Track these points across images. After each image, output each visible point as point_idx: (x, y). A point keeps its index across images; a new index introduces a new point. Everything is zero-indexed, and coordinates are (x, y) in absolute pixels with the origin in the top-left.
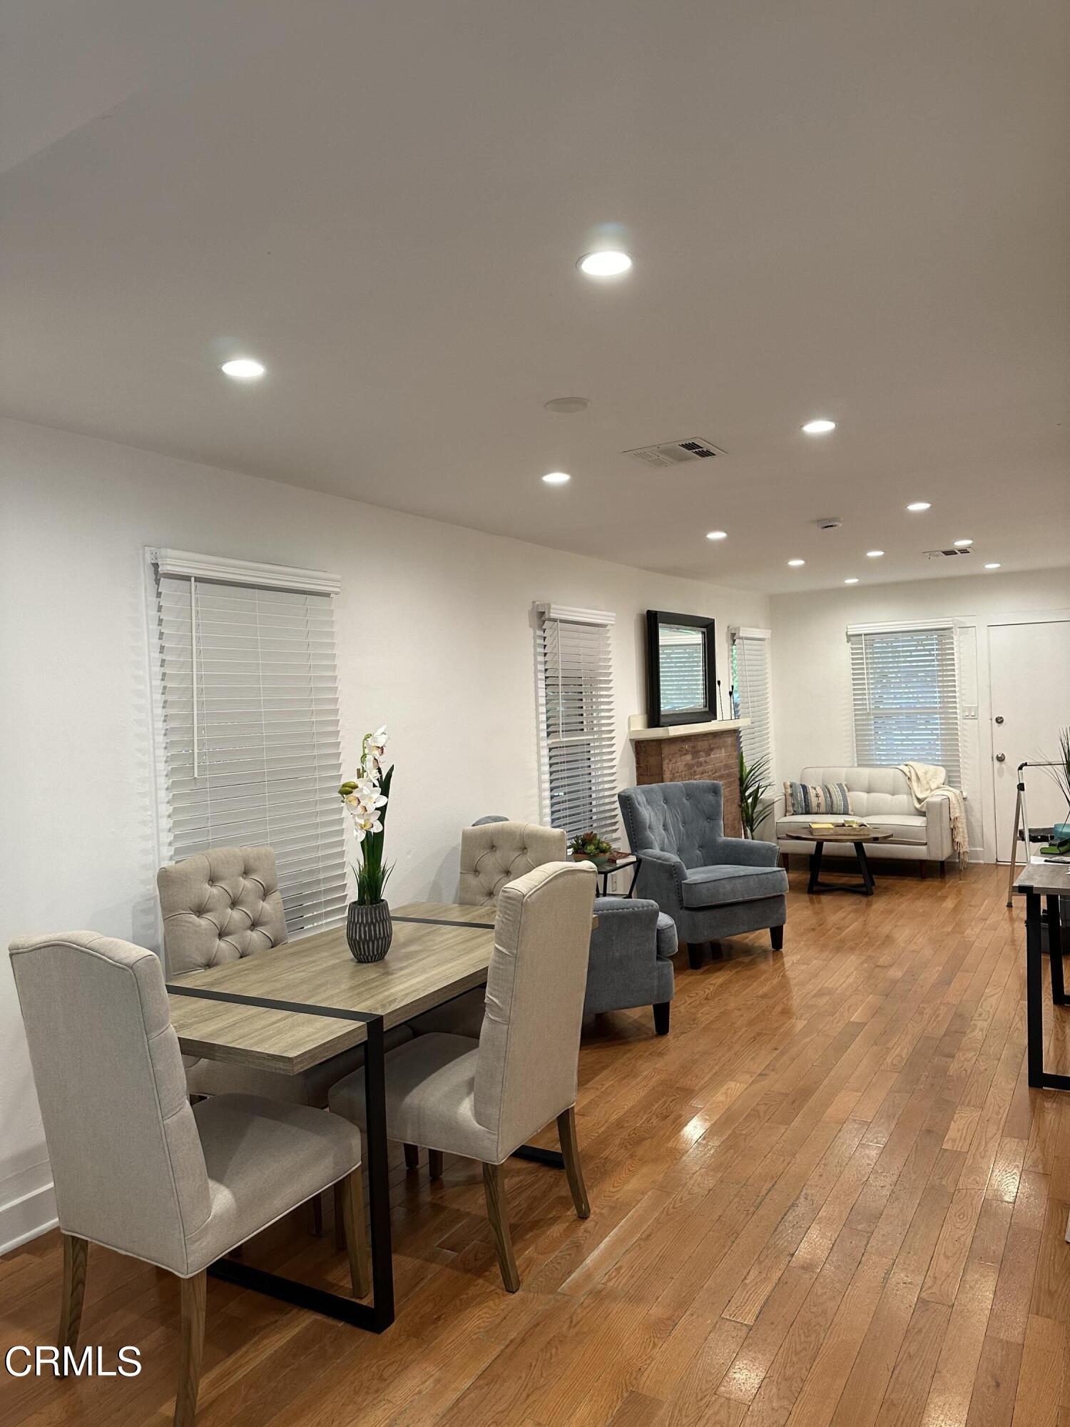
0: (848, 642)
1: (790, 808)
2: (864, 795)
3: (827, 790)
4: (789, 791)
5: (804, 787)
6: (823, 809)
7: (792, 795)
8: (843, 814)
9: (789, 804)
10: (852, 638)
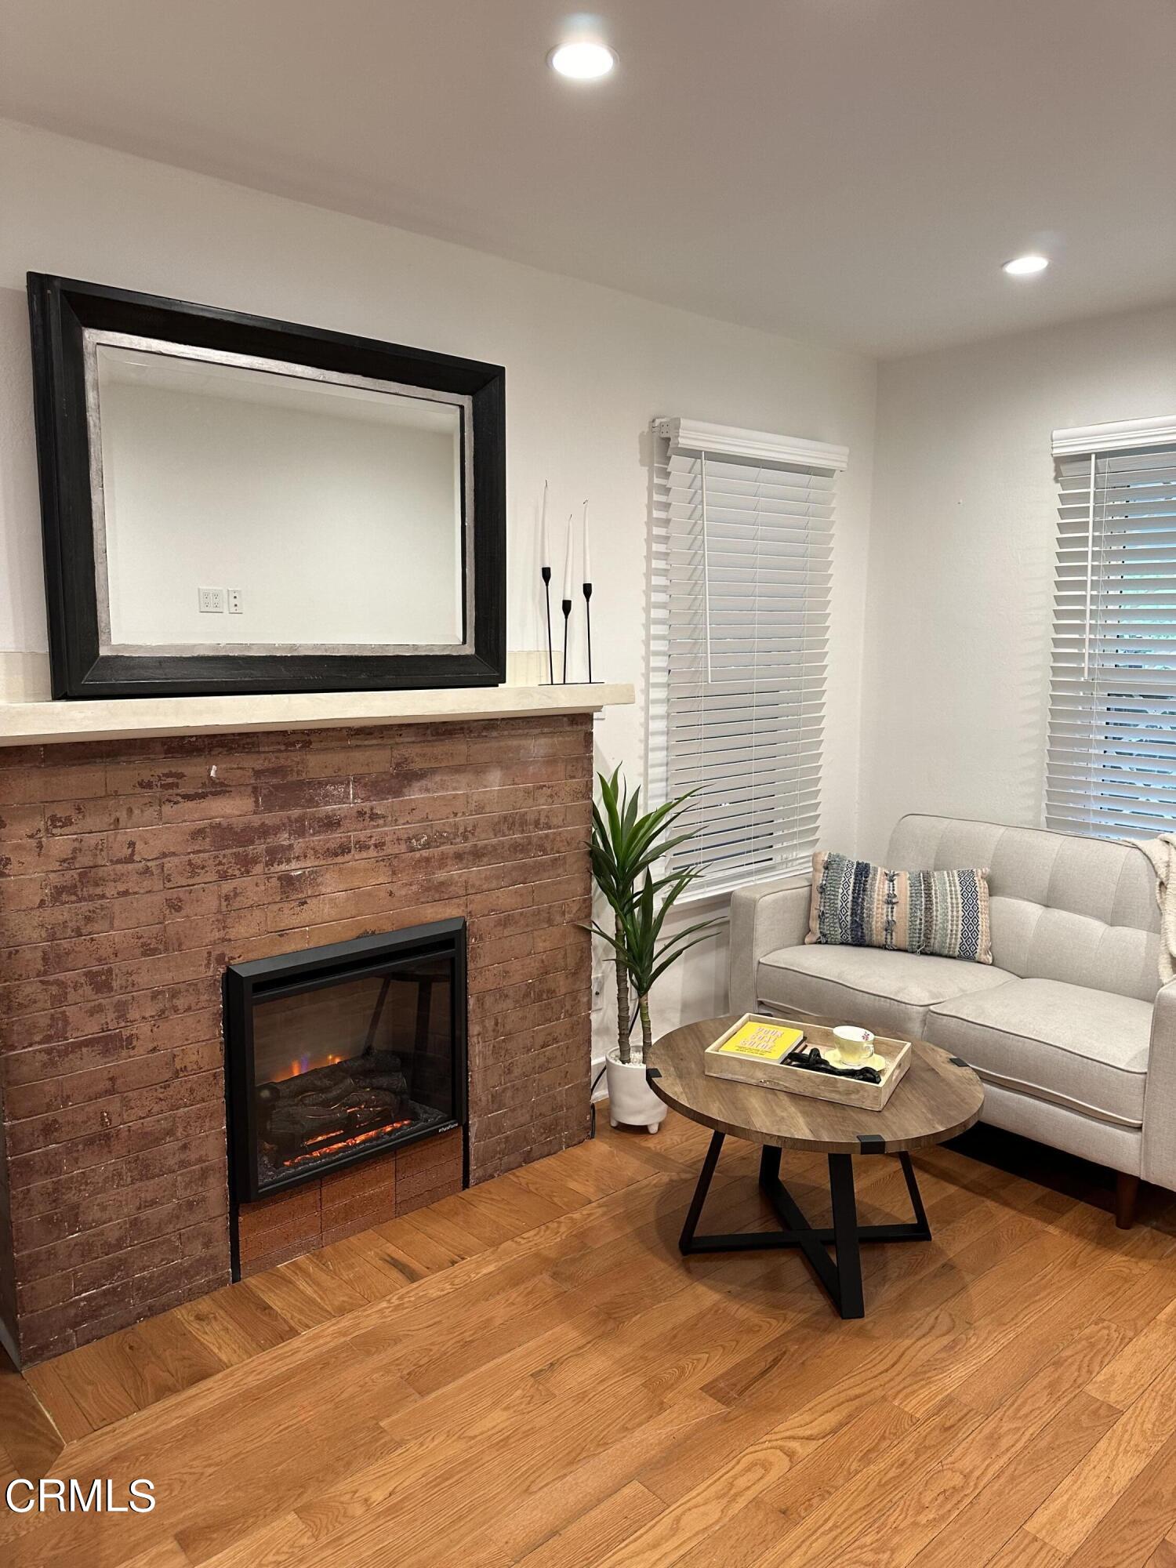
2: (1033, 911)
3: (924, 884)
4: (820, 879)
5: (863, 872)
6: (900, 937)
7: (822, 889)
8: (959, 958)
9: (814, 913)
10: (1068, 470)
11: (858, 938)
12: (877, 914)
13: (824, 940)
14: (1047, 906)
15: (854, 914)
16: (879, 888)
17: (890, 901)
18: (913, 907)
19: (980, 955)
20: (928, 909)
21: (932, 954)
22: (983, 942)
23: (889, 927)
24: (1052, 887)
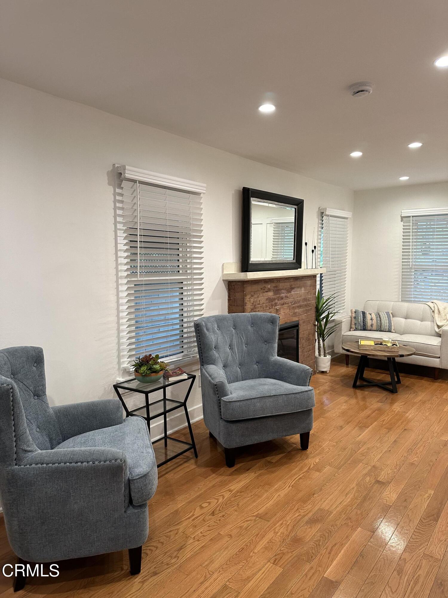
0: (402, 221)
1: (353, 326)
2: (403, 320)
3: (378, 315)
4: (354, 315)
5: (364, 313)
6: (374, 327)
7: (355, 318)
8: (388, 332)
9: (353, 323)
10: (404, 219)
11: (364, 329)
12: (369, 322)
13: (356, 329)
14: (406, 319)
15: (363, 323)
16: (368, 317)
17: (372, 319)
18: (377, 320)
19: (392, 331)
20: (380, 321)
21: (381, 331)
22: (393, 328)
23: (372, 325)
24: (407, 315)
